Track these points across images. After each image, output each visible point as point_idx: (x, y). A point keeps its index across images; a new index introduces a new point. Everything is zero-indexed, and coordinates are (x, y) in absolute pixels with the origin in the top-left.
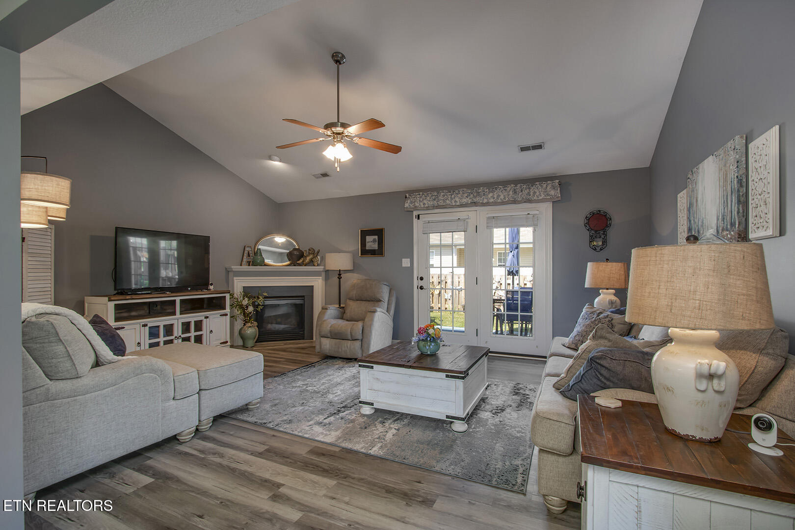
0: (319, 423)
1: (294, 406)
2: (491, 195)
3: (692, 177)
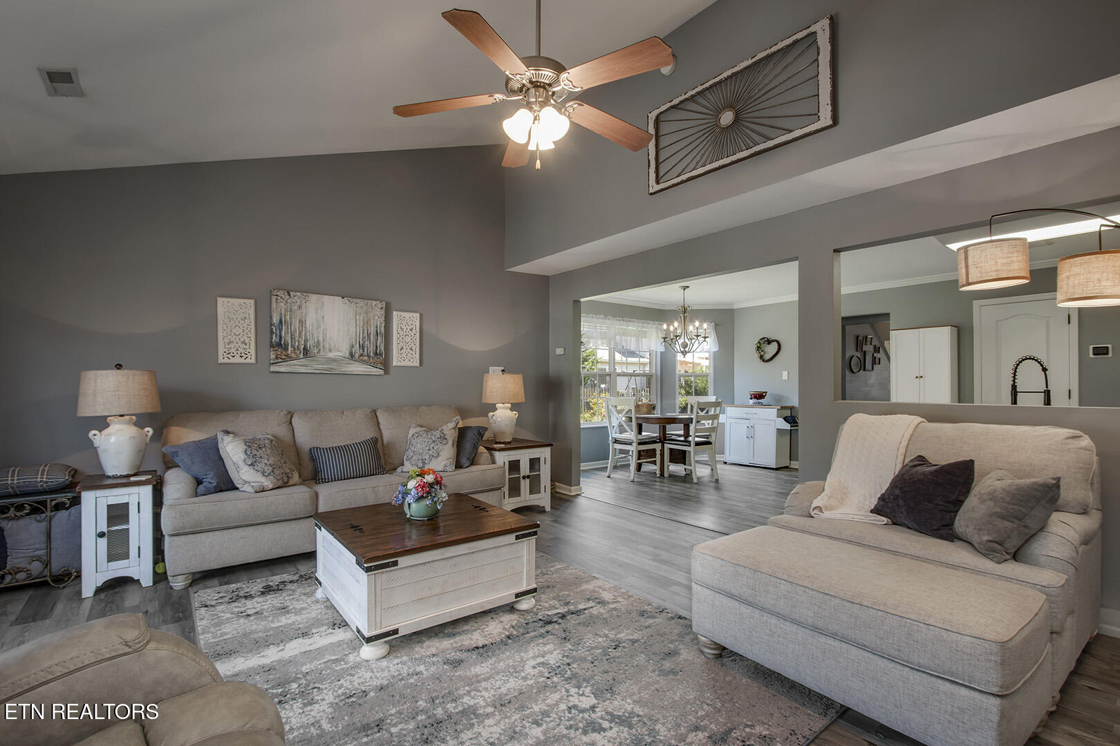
0: (602, 602)
1: (634, 642)
3: (288, 297)
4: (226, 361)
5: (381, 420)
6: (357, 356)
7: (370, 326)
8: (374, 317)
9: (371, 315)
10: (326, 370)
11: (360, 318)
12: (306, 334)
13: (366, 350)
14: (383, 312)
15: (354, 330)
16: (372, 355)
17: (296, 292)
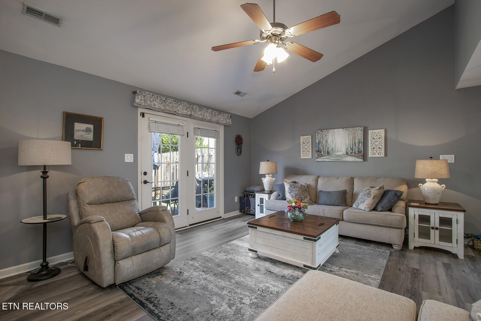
2: (200, 113)
3: (321, 133)
4: (303, 158)
5: (355, 183)
6: (349, 153)
7: (356, 139)
8: (357, 135)
9: (356, 134)
10: (336, 160)
11: (351, 137)
12: (328, 146)
13: (354, 150)
14: (362, 132)
15: (348, 142)
16: (357, 152)
17: (324, 130)
